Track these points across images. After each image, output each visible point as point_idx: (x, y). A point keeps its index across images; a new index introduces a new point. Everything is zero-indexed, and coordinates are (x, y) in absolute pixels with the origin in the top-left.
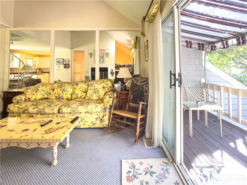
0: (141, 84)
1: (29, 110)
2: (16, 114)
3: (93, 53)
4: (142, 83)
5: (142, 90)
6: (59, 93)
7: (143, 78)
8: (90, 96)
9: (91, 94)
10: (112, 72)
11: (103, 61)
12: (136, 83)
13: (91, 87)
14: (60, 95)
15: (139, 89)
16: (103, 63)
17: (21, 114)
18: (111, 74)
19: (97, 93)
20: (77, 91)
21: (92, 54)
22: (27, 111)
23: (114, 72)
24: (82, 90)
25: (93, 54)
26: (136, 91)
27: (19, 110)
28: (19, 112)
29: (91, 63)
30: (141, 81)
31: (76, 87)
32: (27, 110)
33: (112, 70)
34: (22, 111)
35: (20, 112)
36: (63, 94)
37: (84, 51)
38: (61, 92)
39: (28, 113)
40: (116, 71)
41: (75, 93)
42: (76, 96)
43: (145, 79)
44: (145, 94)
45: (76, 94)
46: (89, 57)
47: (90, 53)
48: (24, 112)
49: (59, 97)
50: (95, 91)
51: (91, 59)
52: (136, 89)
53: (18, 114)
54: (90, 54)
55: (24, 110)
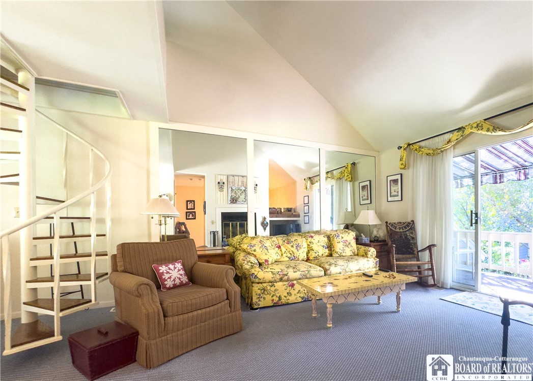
0: (401, 230)
1: (288, 275)
2: (267, 284)
3: (225, 181)
4: (403, 230)
5: (406, 237)
6: (292, 251)
7: (402, 224)
8: (341, 251)
9: (342, 249)
10: (265, 222)
11: (244, 200)
12: (394, 229)
13: (338, 239)
14: (295, 254)
15: (401, 237)
16: (246, 203)
17: (275, 283)
18: (263, 226)
19: (349, 246)
20: (315, 247)
21: (224, 183)
22: (286, 277)
23: (267, 223)
24: (322, 245)
25: (226, 183)
26: (397, 240)
27: (274, 276)
28: (274, 279)
29: (222, 204)
30: (401, 226)
31: (312, 241)
32: (286, 275)
33: (265, 218)
34: (278, 277)
35: (276, 279)
36: (299, 253)
37: (203, 177)
38: (294, 249)
39: (288, 280)
40: (270, 221)
41: (313, 250)
42: (316, 255)
43: (405, 224)
44: (412, 242)
45: (315, 251)
46: (217, 189)
47: (219, 181)
48: (281, 280)
49: (293, 258)
50: (345, 244)
51: (220, 195)
52: (396, 237)
53: (270, 284)
54: (219, 183)
55: (281, 276)
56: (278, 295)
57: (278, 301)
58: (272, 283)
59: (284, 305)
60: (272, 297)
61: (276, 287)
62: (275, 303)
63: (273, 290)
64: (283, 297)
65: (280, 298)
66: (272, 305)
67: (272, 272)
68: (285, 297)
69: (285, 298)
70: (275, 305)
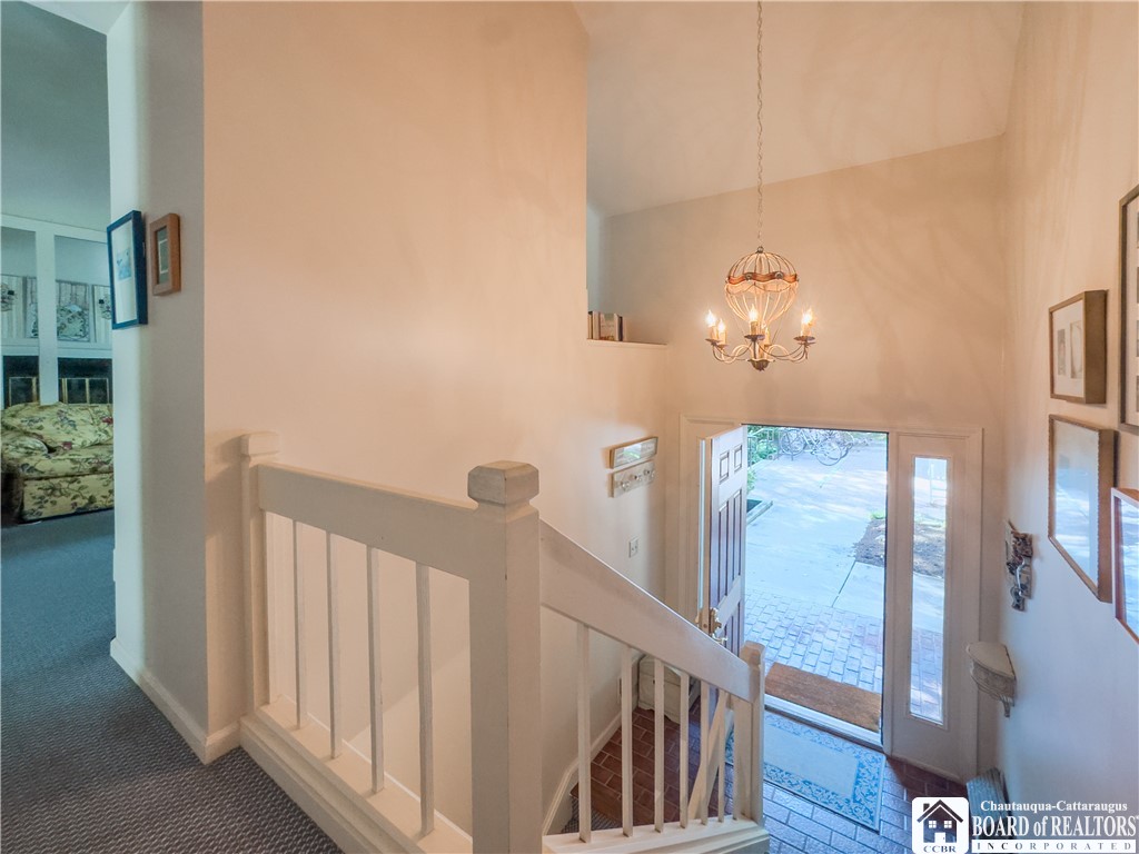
2: (61, 479)
3: (16, 288)
17: (79, 477)
22: (107, 466)
27: (78, 465)
28: (77, 471)
32: (106, 463)
34: (87, 466)
35: (82, 470)
48: (94, 471)
53: (68, 478)
55: (93, 465)
56: (88, 496)
57: (87, 504)
58: (73, 477)
59: (100, 510)
60: (74, 498)
61: (82, 484)
62: (79, 509)
63: (76, 489)
64: (98, 498)
65: (92, 500)
66: (73, 511)
67: (72, 460)
68: (104, 497)
69: (104, 500)
70: (81, 512)
